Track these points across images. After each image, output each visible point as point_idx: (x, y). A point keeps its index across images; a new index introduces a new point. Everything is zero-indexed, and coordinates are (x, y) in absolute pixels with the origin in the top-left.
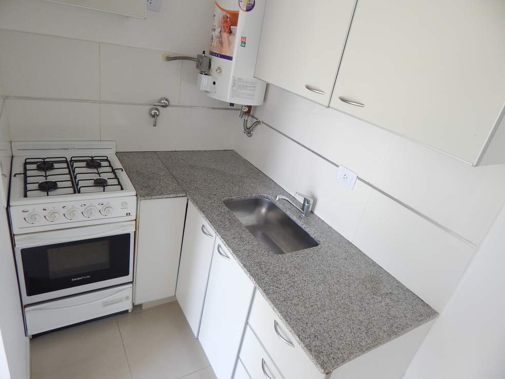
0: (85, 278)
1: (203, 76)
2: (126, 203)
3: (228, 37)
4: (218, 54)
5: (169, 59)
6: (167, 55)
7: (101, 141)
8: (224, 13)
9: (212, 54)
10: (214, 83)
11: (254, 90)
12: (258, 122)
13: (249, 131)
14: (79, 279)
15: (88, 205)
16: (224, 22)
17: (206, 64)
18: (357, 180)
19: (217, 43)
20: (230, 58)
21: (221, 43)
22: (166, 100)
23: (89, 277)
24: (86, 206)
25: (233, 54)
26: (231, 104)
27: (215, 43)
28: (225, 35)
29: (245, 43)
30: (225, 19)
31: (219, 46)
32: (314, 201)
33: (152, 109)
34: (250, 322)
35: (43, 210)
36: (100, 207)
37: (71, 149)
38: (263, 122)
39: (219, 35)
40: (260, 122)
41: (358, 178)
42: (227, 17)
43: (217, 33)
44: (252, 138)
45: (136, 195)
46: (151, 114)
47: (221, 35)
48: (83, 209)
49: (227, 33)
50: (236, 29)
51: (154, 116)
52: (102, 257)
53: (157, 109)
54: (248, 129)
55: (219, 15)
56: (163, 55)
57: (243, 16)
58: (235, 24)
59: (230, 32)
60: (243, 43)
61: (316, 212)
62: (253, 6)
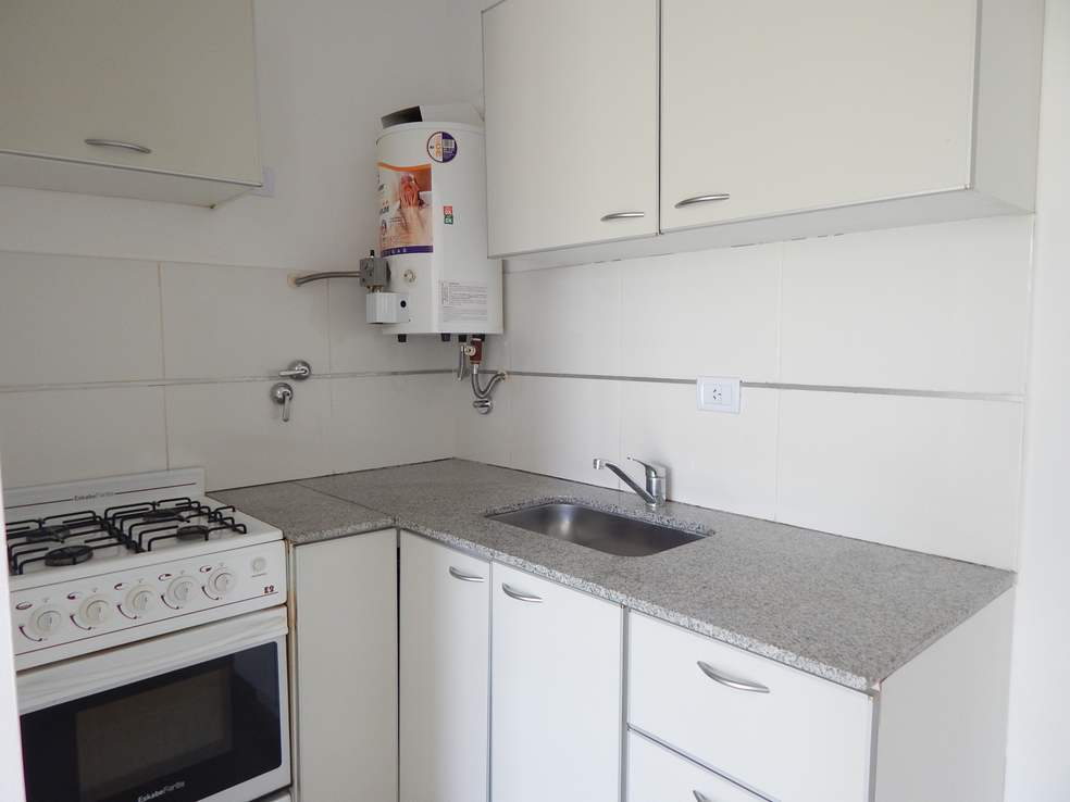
0: (172, 788)
1: (379, 295)
2: (261, 560)
3: (418, 214)
4: (401, 249)
5: (301, 281)
6: (294, 276)
7: (168, 470)
8: (402, 174)
9: (389, 252)
10: (403, 304)
11: (485, 303)
12: (499, 377)
13: (483, 400)
14: (157, 794)
15: (175, 574)
16: (405, 188)
17: (380, 271)
18: (744, 388)
19: (397, 230)
20: (427, 249)
21: (406, 227)
22: (305, 364)
23: (182, 784)
24: (170, 579)
25: (432, 239)
26: (443, 335)
27: (392, 231)
28: (411, 211)
29: (452, 217)
30: (406, 184)
31: (401, 234)
32: (666, 472)
33: (276, 387)
34: (633, 720)
35: (69, 597)
36: (204, 578)
37: (103, 495)
38: (509, 373)
39: (399, 215)
40: (502, 375)
41: (742, 384)
42: (410, 179)
43: (393, 211)
44: (491, 414)
45: (284, 539)
46: (276, 398)
47: (402, 213)
48: (162, 587)
49: (416, 204)
50: (430, 195)
51: (282, 401)
52: (207, 730)
53: (286, 386)
54: (483, 393)
55: (392, 181)
56: (288, 276)
57: (439, 173)
58: (427, 187)
59: (421, 203)
60: (449, 217)
61: (676, 497)
62: (455, 152)
